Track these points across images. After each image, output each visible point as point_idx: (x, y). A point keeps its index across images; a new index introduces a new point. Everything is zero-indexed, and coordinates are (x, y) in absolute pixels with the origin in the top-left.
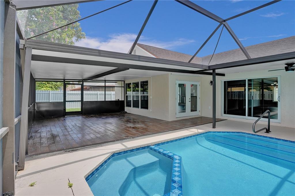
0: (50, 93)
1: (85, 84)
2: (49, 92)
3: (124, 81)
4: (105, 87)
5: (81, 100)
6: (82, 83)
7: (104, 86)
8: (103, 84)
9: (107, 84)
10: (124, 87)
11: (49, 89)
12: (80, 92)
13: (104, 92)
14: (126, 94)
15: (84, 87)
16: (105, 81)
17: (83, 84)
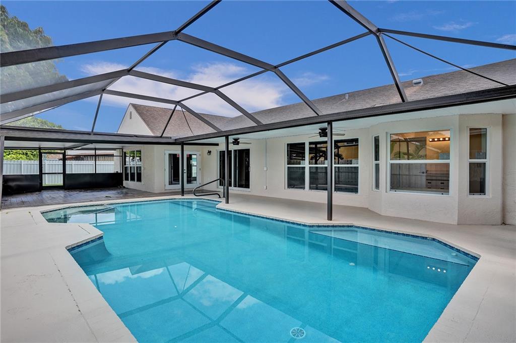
0: (23, 163)
1: (69, 152)
2: (21, 162)
3: (122, 149)
4: (96, 156)
5: (62, 172)
6: (63, 152)
7: (94, 155)
8: (92, 152)
9: (98, 152)
10: (122, 156)
11: (21, 158)
12: (61, 162)
13: (94, 162)
14: (125, 164)
15: (67, 157)
16: (95, 148)
17: (65, 152)
